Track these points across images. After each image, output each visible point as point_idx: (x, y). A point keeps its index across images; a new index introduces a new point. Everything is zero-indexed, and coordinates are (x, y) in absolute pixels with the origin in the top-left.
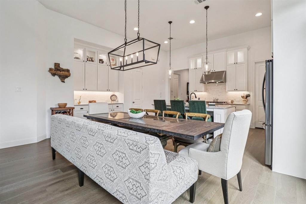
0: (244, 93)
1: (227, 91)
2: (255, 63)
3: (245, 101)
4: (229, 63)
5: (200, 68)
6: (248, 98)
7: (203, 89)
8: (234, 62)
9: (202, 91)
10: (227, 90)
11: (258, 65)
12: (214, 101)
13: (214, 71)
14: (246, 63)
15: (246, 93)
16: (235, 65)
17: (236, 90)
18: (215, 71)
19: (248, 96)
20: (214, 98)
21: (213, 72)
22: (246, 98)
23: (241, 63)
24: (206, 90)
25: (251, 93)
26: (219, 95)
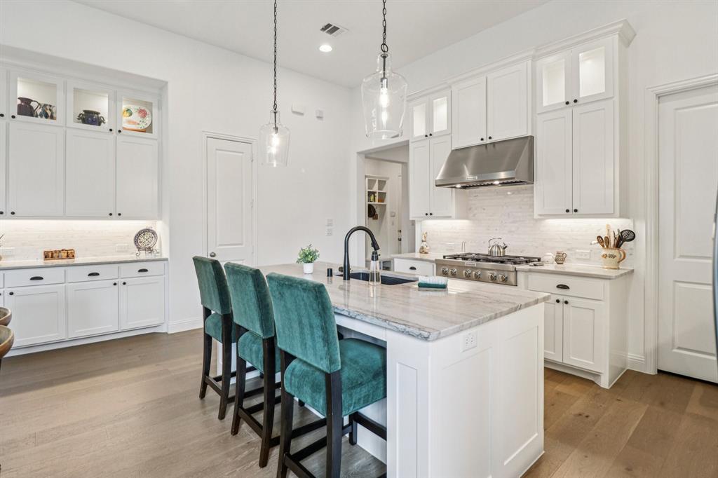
0: (608, 225)
1: (536, 216)
2: (659, 97)
3: (613, 257)
4: (545, 104)
5: (442, 134)
6: (626, 246)
7: (453, 210)
8: (564, 100)
9: (449, 217)
10: (538, 210)
11: (669, 105)
12: (491, 251)
13: (489, 141)
14: (616, 99)
15: (618, 225)
16: (568, 110)
17: (573, 212)
18: (494, 140)
19: (624, 238)
20: (492, 243)
21: (486, 145)
22: (618, 246)
23: (595, 100)
24: (465, 213)
25: (638, 224)
26: (510, 232)
